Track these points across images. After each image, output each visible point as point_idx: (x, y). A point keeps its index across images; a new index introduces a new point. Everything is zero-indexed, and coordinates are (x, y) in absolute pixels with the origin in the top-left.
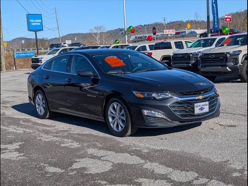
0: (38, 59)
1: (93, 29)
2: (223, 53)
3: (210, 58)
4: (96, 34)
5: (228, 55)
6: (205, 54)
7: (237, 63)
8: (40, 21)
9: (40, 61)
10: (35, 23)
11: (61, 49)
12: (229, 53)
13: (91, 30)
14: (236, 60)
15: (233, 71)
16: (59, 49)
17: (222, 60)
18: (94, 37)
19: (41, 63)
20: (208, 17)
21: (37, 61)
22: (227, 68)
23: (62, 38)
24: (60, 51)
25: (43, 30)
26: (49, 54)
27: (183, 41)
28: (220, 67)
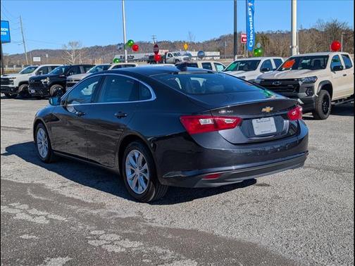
0: (8, 79)
1: (67, 45)
2: (293, 80)
3: (274, 86)
4: (70, 51)
5: (300, 83)
6: (266, 80)
7: (312, 94)
8: (7, 30)
9: (12, 82)
11: (40, 67)
12: (301, 80)
14: (312, 88)
15: (305, 104)
16: (37, 67)
17: (291, 88)
18: (68, 55)
21: (8, 81)
22: (299, 100)
23: (28, 53)
24: (37, 69)
26: (23, 73)
27: (212, 63)
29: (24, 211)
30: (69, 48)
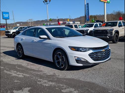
0: (8, 31)
3: (99, 32)
4: (29, 22)
5: (108, 31)
8: (8, 15)
9: (10, 32)
10: (6, 16)
13: (27, 20)
14: (112, 33)
15: (110, 38)
17: (105, 33)
19: (10, 33)
20: (85, 15)
21: (8, 32)
22: (107, 37)
23: (15, 23)
24: (18, 28)
25: (9, 19)
27: (77, 25)
28: (104, 36)
29: (15, 73)
30: (29, 21)
